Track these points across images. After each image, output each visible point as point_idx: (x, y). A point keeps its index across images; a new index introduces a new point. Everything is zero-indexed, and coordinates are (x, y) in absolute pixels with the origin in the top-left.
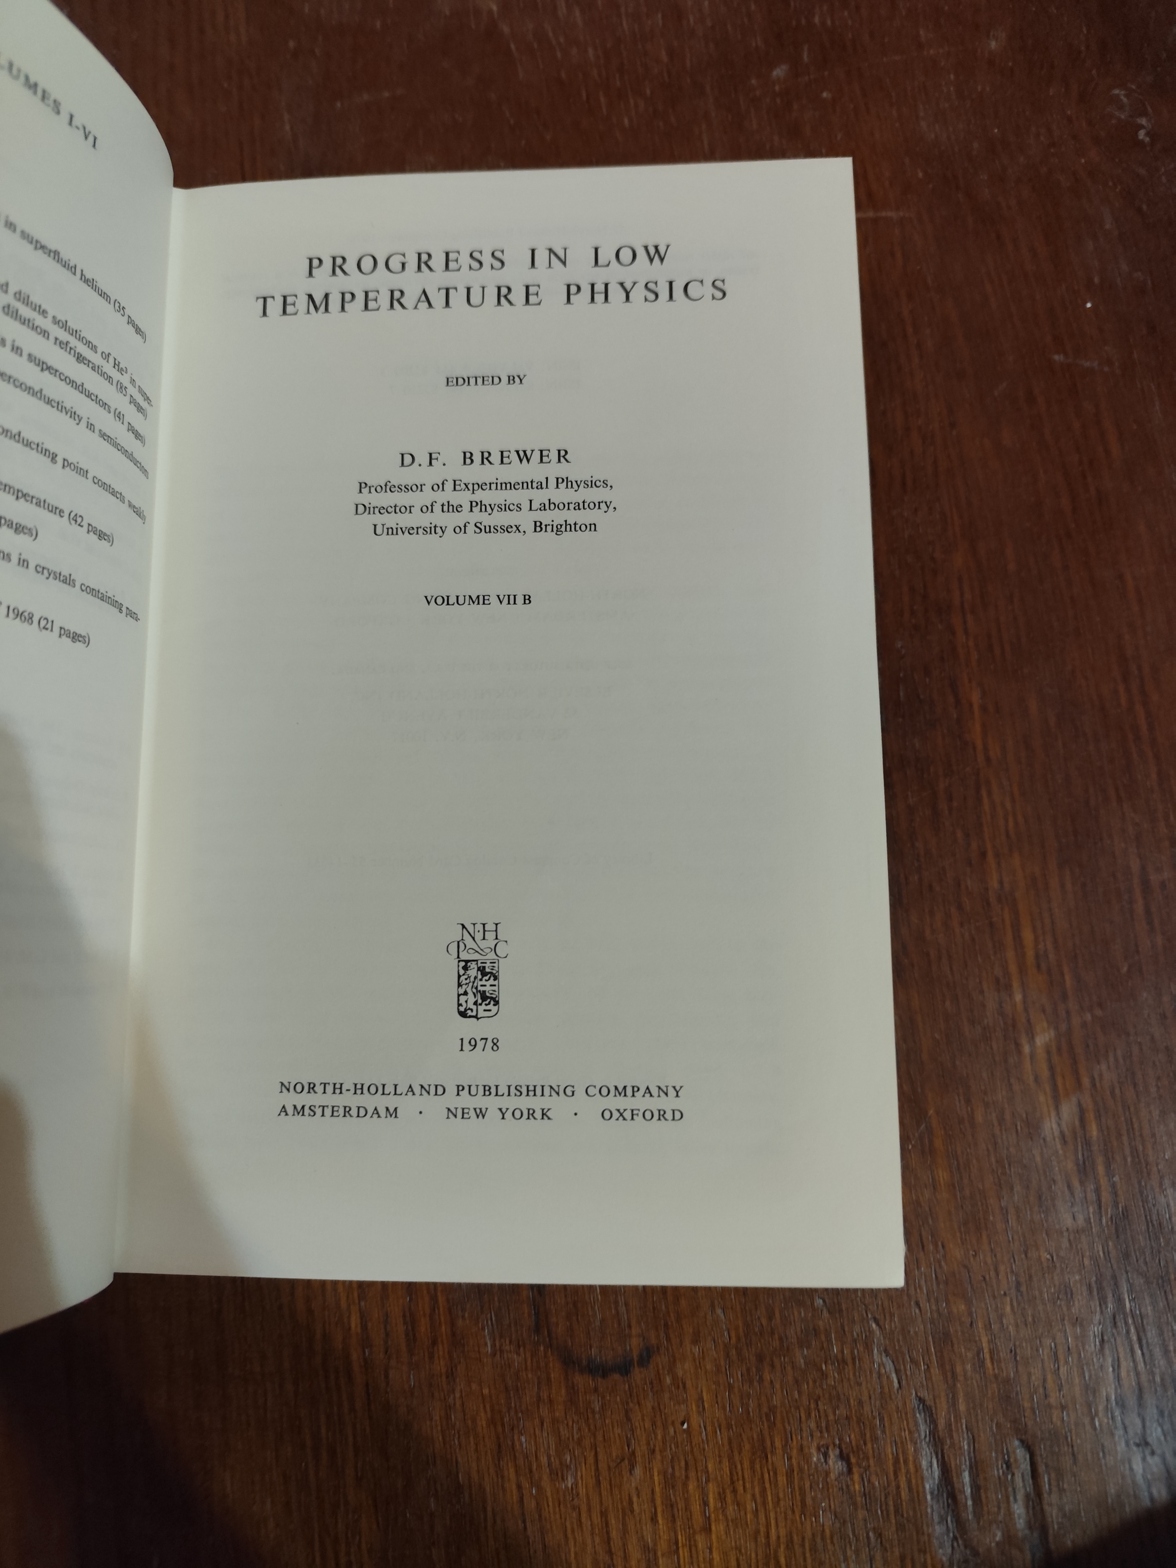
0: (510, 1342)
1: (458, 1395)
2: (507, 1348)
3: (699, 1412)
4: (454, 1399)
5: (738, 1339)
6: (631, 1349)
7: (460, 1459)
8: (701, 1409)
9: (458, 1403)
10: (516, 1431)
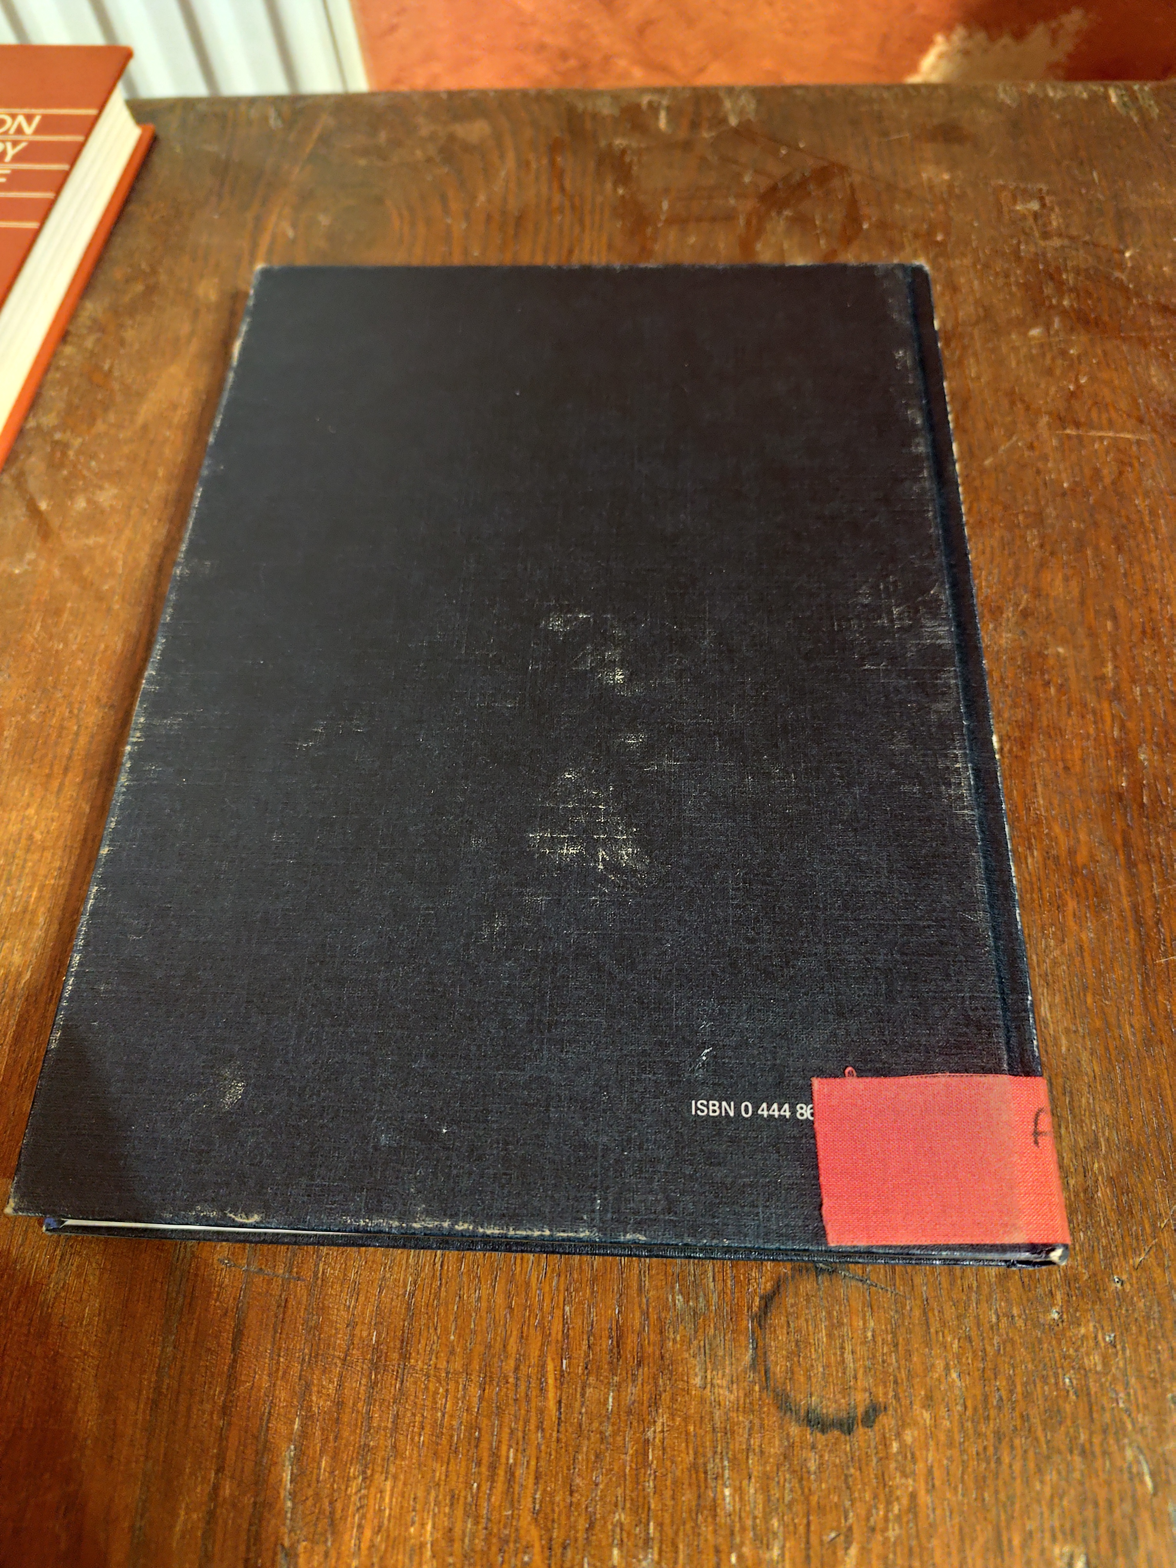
0: (723, 1376)
1: (659, 1429)
2: (719, 1382)
3: (928, 1491)
4: (655, 1432)
5: (975, 1409)
6: (855, 1407)
7: (653, 1506)
8: (930, 1487)
9: (659, 1436)
10: (720, 1482)
